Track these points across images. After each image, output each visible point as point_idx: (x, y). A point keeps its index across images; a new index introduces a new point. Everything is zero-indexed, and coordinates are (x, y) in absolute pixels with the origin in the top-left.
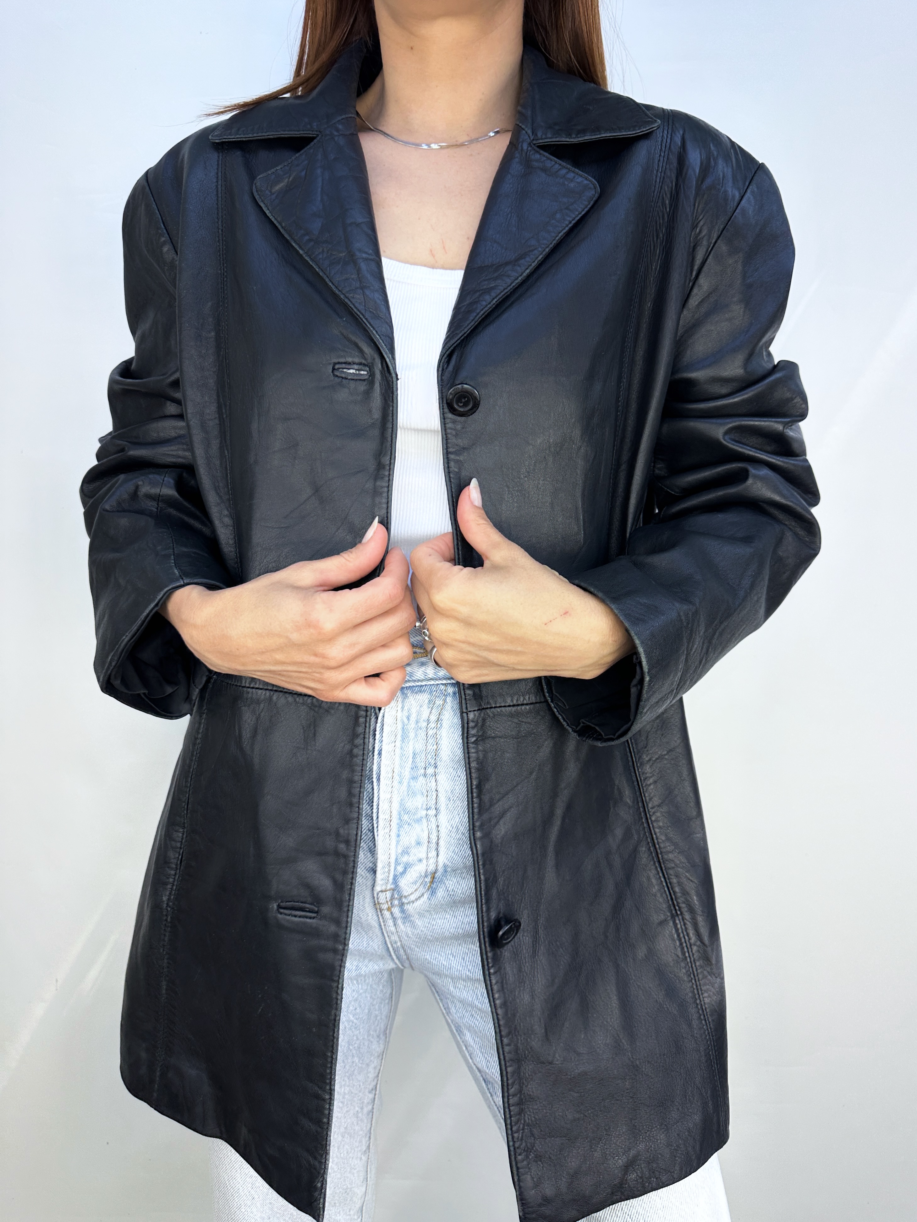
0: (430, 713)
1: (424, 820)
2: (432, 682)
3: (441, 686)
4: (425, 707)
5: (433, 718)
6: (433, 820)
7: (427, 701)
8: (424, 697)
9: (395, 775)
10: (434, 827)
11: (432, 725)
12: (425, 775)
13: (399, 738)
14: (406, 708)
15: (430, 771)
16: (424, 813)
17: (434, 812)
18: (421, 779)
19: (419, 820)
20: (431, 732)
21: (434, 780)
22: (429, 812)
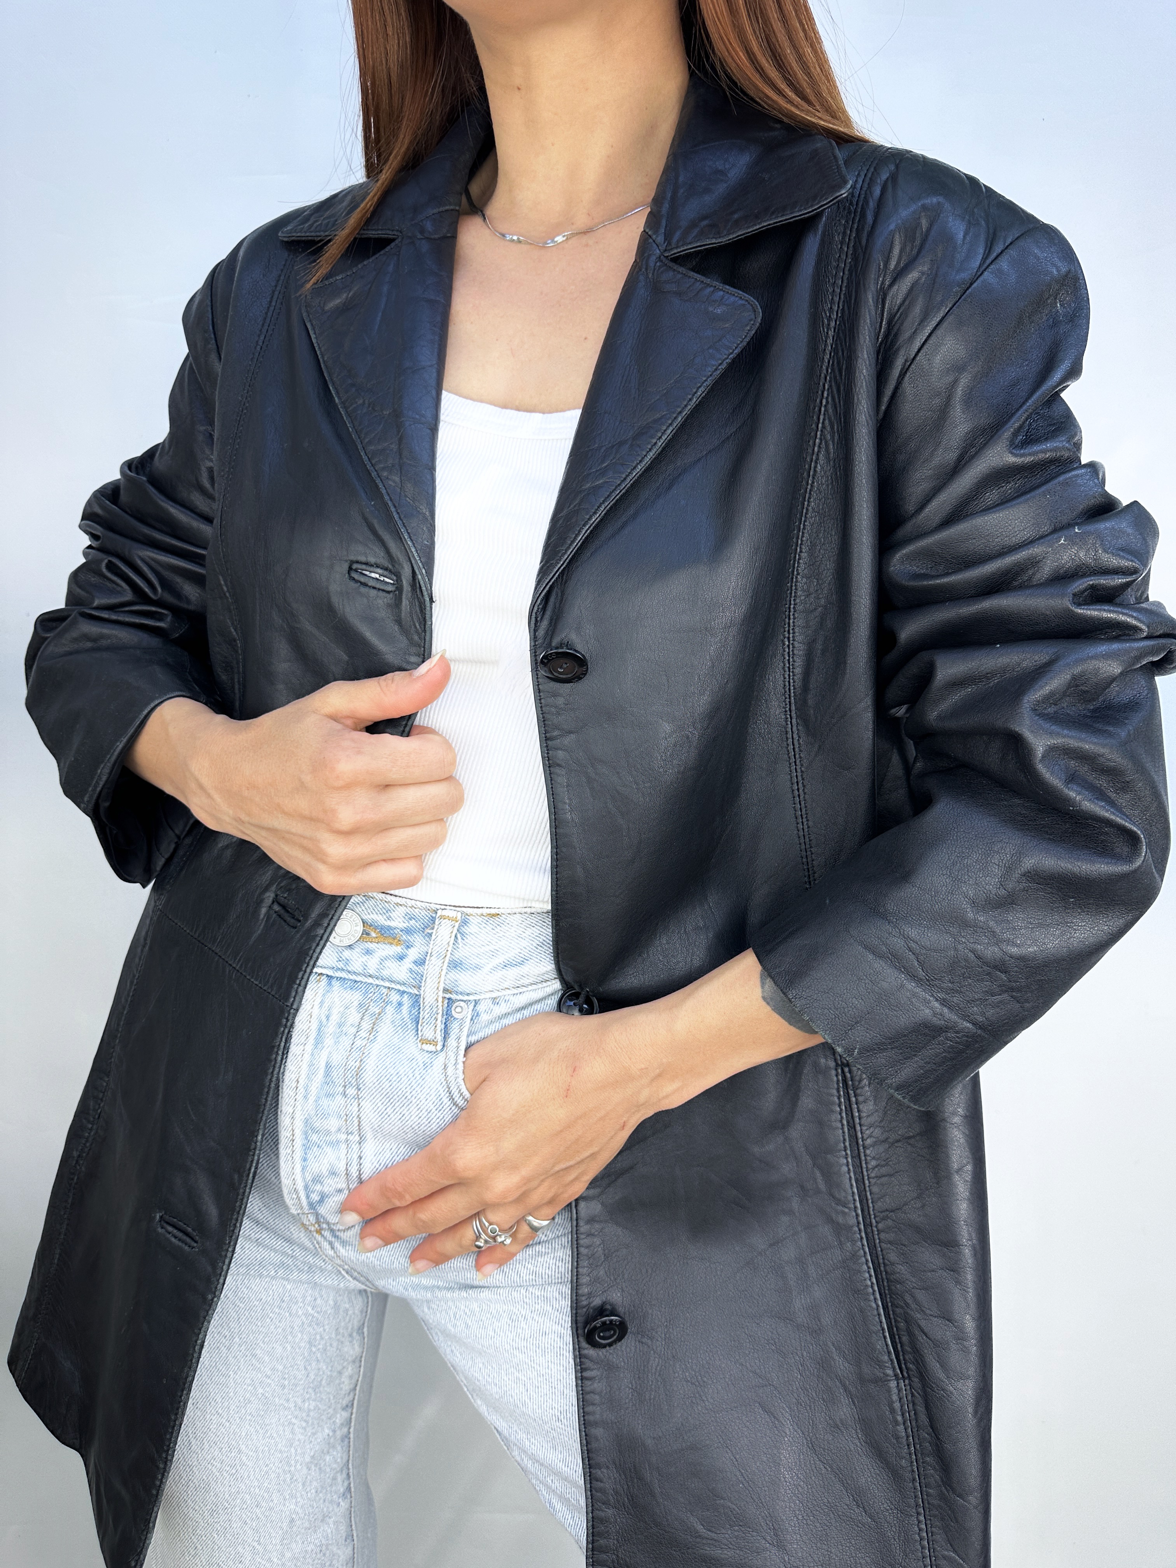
0: (362, 1019)
1: (343, 1146)
2: (370, 980)
3: (382, 988)
4: (353, 1010)
5: (366, 1025)
6: (355, 1147)
7: (356, 1003)
8: (356, 997)
9: (300, 1086)
10: (355, 1157)
11: (363, 1034)
12: (344, 1094)
13: (311, 1040)
14: (326, 1005)
15: (351, 1091)
16: (343, 1137)
17: (357, 1138)
18: (339, 1099)
19: (335, 1144)
20: (358, 1043)
21: (355, 1104)
22: (351, 1137)
